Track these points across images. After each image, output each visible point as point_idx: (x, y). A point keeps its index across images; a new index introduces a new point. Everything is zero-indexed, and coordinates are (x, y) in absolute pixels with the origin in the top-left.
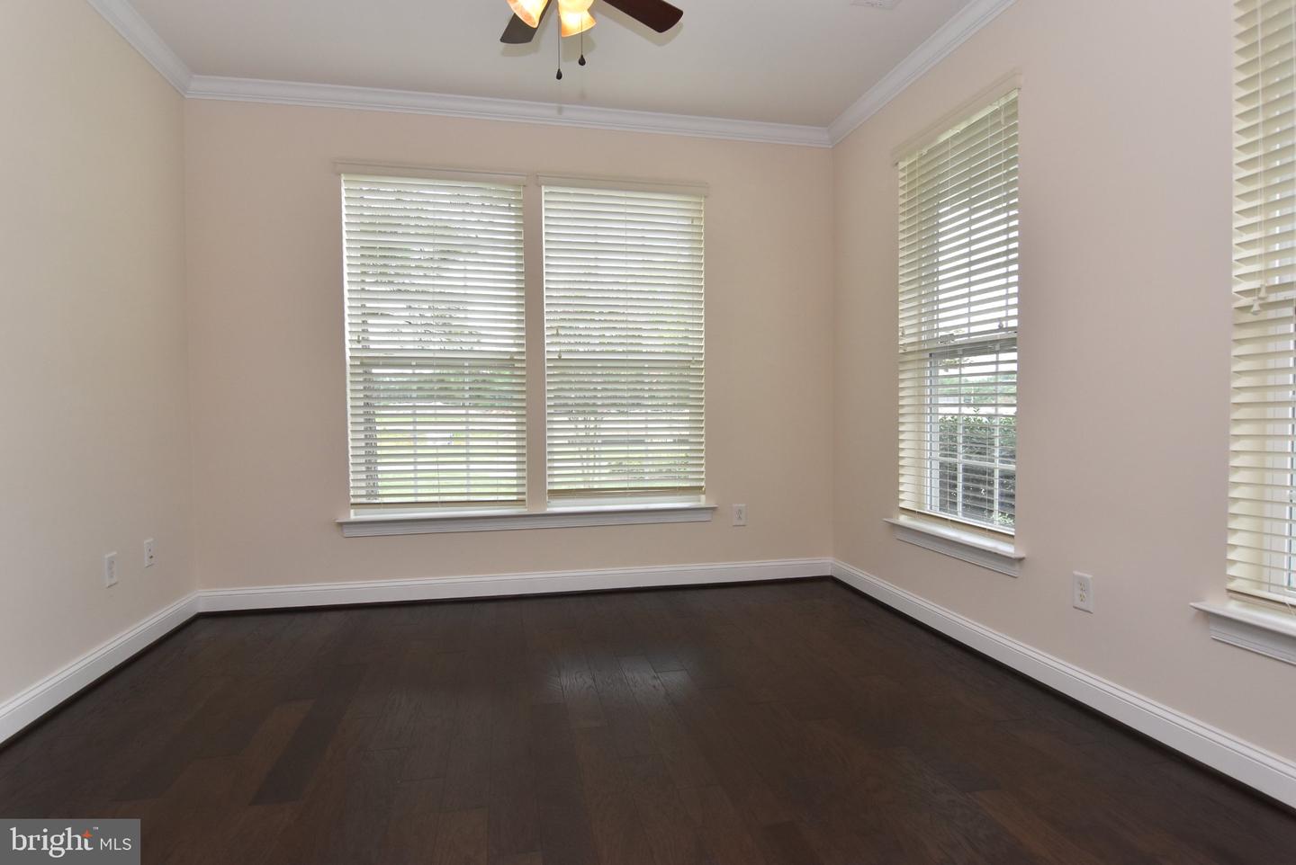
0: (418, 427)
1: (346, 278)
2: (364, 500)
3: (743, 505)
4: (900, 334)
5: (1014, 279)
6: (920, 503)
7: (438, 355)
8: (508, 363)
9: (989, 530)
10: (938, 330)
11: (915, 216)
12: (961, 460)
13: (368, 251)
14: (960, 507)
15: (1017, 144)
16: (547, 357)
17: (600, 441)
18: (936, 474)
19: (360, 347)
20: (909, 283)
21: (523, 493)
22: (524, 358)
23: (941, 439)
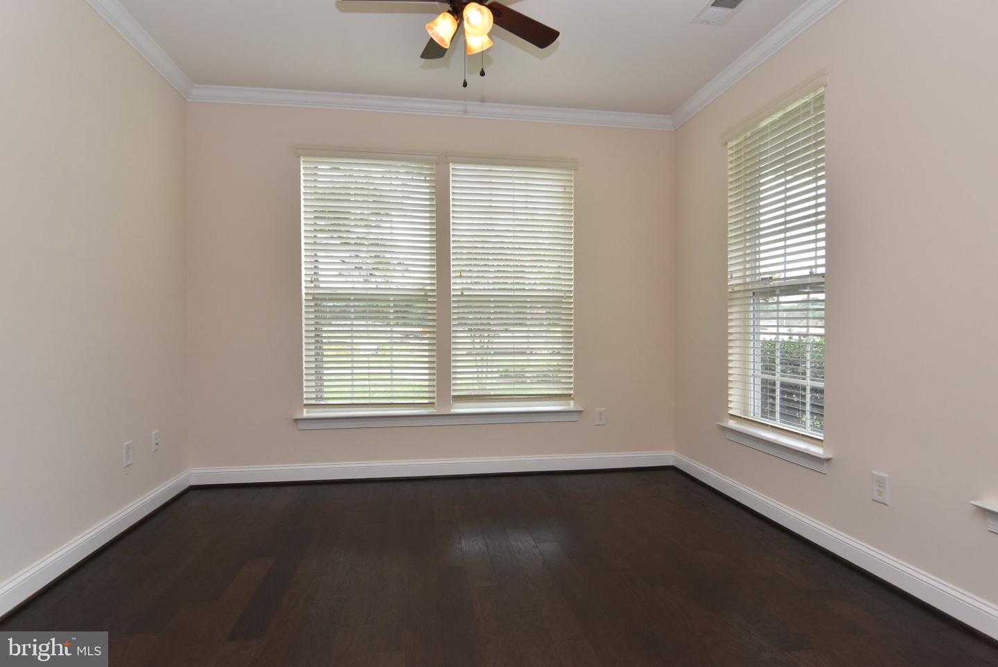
0: (355, 341)
1: (303, 234)
2: (314, 402)
3: (604, 409)
4: (729, 277)
5: (822, 235)
6: (745, 411)
7: (370, 292)
8: (424, 298)
9: (802, 435)
10: (760, 274)
11: (741, 185)
12: (778, 378)
13: (319, 215)
14: (778, 415)
15: (824, 129)
16: (453, 293)
17: (492, 352)
18: (758, 388)
19: (313, 286)
20: (736, 237)
21: (434, 398)
22: (435, 294)
23: (763, 360)
